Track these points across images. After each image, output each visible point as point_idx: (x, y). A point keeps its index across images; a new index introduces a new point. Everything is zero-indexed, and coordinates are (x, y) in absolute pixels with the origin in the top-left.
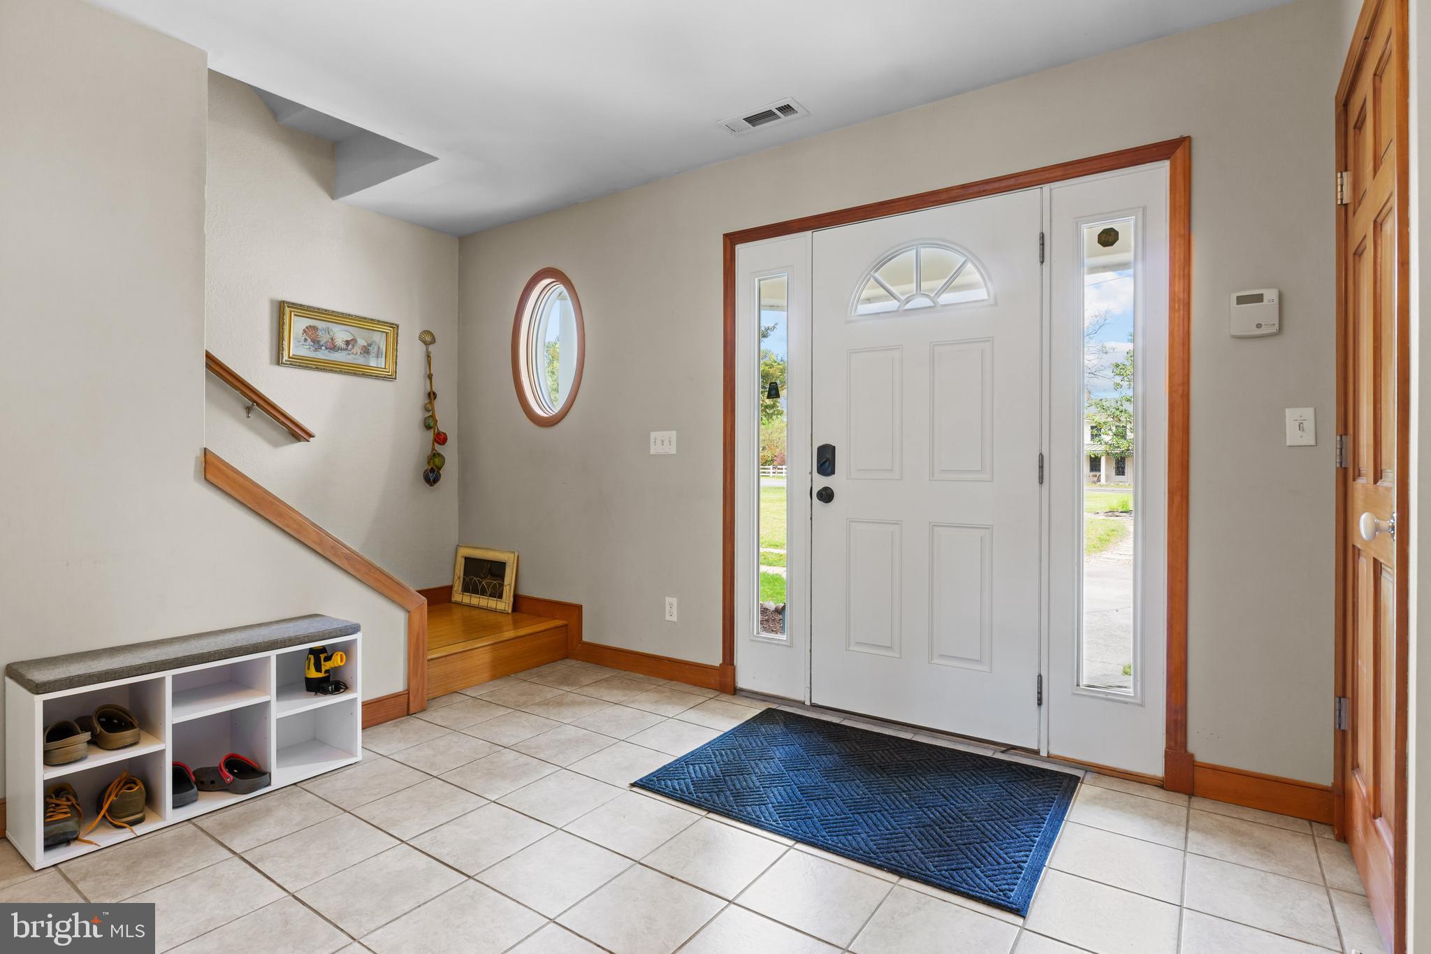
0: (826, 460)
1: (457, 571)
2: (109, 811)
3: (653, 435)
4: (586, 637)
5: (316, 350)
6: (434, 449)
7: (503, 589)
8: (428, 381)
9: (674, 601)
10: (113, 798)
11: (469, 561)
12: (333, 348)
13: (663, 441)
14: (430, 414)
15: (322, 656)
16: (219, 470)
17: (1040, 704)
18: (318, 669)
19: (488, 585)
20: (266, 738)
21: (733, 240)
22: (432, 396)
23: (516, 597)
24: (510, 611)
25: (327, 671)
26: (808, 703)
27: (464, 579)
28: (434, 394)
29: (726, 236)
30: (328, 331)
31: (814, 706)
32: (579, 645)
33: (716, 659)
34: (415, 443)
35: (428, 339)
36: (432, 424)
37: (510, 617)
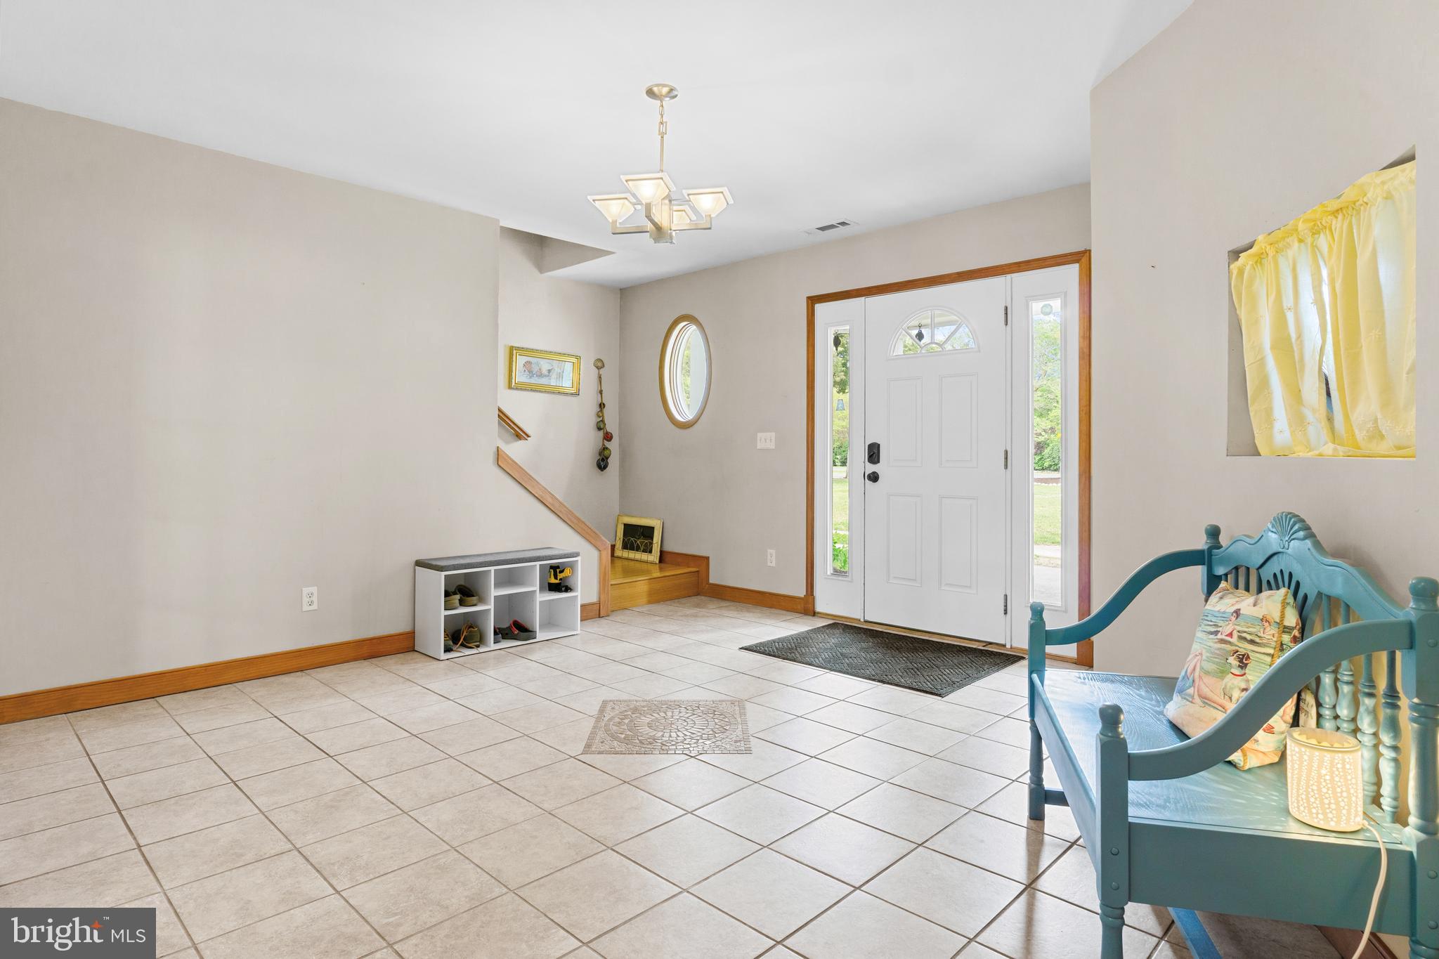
0: (874, 453)
1: (618, 534)
2: (464, 639)
3: (759, 435)
4: (712, 581)
5: (530, 377)
6: (604, 445)
7: (652, 547)
8: (600, 395)
9: (773, 552)
10: (465, 633)
11: (627, 526)
12: (540, 375)
13: (766, 440)
14: (601, 419)
15: (558, 570)
16: (505, 460)
17: (1006, 613)
18: (556, 577)
19: (642, 543)
20: (533, 612)
21: (813, 301)
22: (602, 406)
23: (662, 552)
24: (657, 562)
25: (561, 579)
26: (862, 620)
27: (624, 540)
28: (604, 404)
29: (809, 298)
30: (538, 364)
31: (866, 622)
32: (707, 586)
33: (801, 592)
34: (593, 440)
35: (600, 364)
36: (602, 427)
37: (658, 566)
